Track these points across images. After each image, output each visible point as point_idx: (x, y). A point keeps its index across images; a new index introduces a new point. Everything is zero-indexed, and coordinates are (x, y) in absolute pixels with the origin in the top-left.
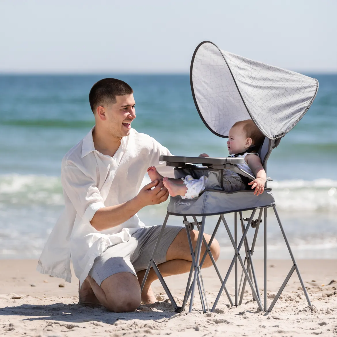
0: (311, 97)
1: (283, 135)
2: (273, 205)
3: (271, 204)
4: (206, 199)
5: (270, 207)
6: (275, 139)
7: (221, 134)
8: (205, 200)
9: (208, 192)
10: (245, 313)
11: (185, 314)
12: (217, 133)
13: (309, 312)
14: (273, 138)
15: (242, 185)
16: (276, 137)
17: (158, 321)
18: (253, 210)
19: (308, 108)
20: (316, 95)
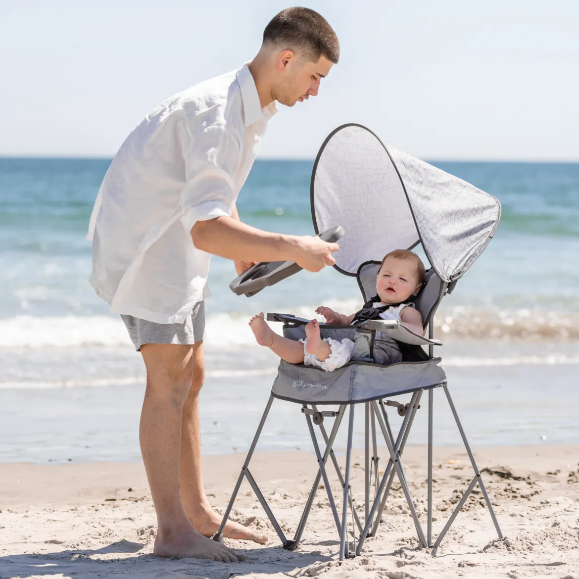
0: (494, 222)
1: (460, 275)
2: (445, 383)
3: (441, 382)
4: (355, 376)
5: (440, 386)
6: (450, 281)
7: (345, 269)
8: (352, 379)
9: (357, 365)
10: (403, 551)
11: (338, 565)
12: (339, 268)
13: (504, 549)
14: (448, 280)
15: (398, 354)
16: (451, 279)
17: (289, 573)
18: (413, 393)
19: (490, 237)
20: (499, 219)
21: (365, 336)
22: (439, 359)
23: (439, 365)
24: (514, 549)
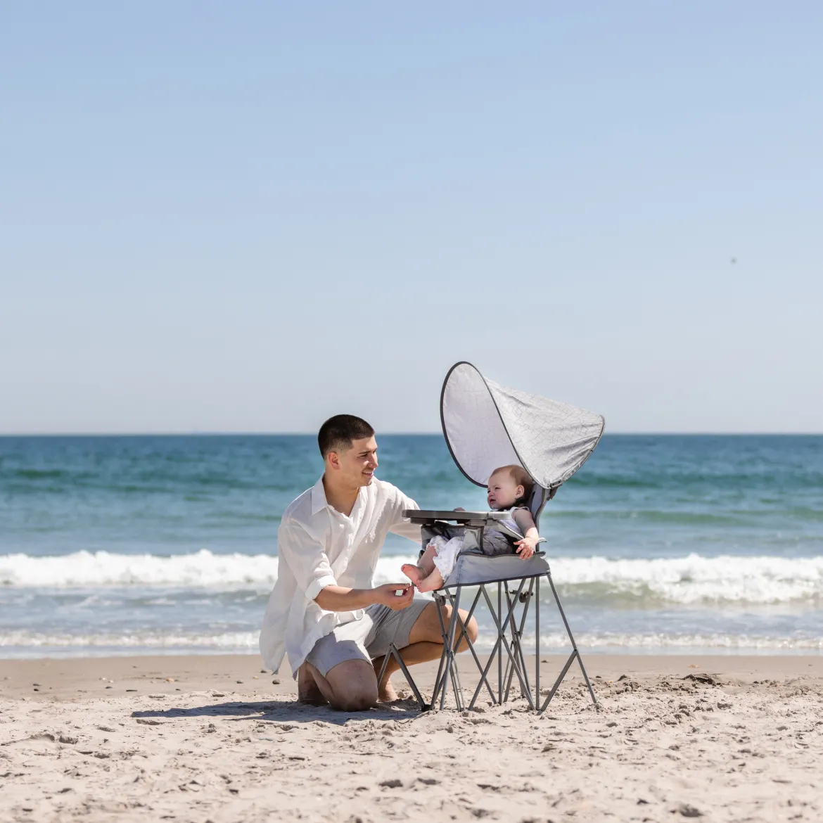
0: (596, 438)
1: (560, 484)
2: (548, 573)
3: (545, 572)
4: (462, 565)
5: (544, 576)
7: (481, 483)
9: (464, 555)
11: (435, 713)
12: (476, 482)
13: (594, 711)
14: (548, 487)
15: (507, 547)
16: (551, 486)
18: (521, 579)
19: (591, 451)
21: (472, 532)
22: (543, 553)
23: (542, 558)
24: (602, 711)
